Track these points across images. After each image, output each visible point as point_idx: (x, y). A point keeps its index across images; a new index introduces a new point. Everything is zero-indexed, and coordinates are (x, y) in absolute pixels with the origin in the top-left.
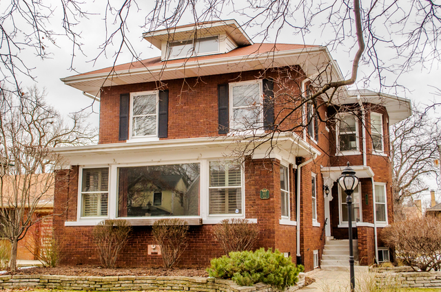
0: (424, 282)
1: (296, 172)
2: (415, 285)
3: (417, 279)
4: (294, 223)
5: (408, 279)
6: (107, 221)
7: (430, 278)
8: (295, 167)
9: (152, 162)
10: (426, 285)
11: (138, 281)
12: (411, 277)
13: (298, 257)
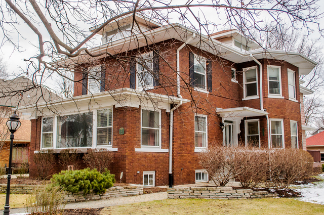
0: (210, 194)
1: (168, 115)
2: (202, 196)
3: (203, 192)
4: (167, 151)
5: (195, 192)
6: (49, 151)
7: (214, 192)
8: (168, 111)
9: (71, 112)
10: (211, 197)
11: (25, 188)
12: (198, 190)
13: (170, 174)
